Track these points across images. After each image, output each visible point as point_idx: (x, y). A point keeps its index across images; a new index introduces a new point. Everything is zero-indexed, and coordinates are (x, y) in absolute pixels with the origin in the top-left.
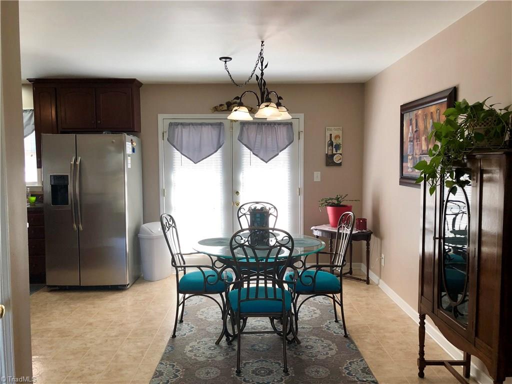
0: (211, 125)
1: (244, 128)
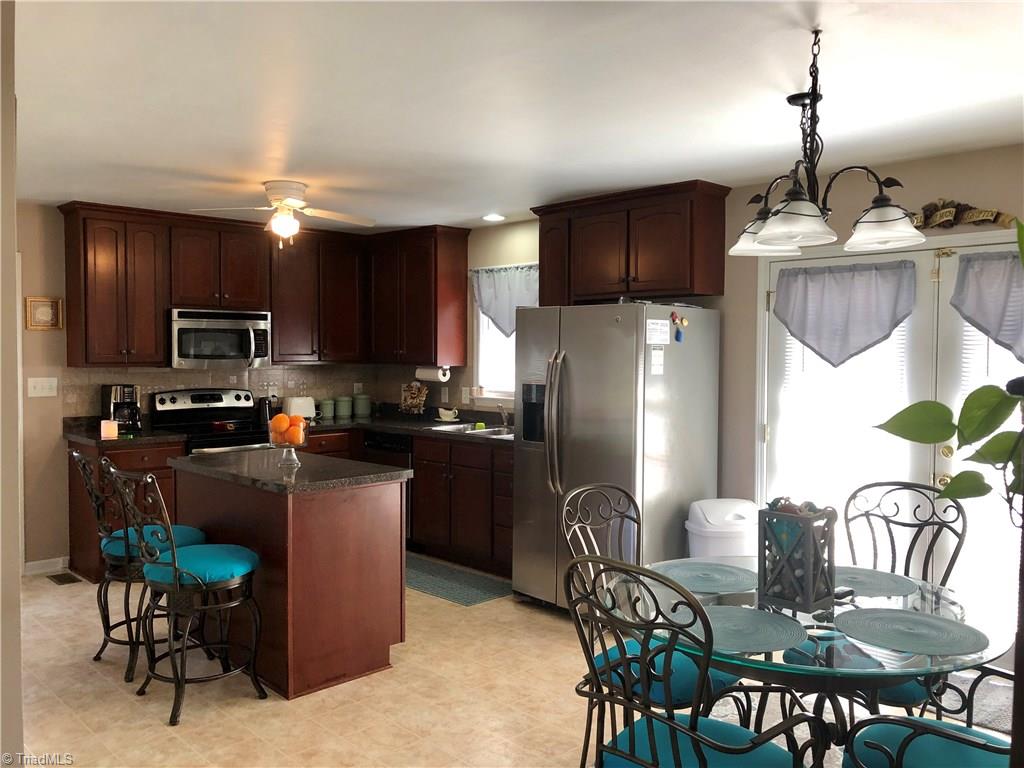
0: (876, 269)
1: (971, 270)
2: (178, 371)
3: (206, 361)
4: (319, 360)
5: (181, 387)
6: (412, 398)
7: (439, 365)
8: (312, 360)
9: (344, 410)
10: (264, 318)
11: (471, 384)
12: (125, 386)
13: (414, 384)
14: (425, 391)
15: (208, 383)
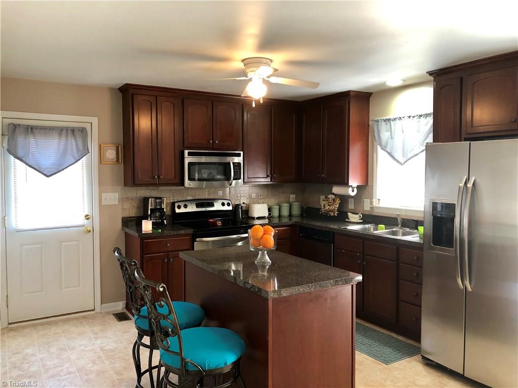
2: (188, 188)
3: (205, 182)
4: (271, 181)
5: (190, 198)
6: (329, 205)
7: (350, 185)
8: (267, 181)
9: (285, 212)
10: (239, 155)
11: (371, 197)
12: (157, 198)
13: (330, 196)
14: (338, 201)
15: (205, 195)
